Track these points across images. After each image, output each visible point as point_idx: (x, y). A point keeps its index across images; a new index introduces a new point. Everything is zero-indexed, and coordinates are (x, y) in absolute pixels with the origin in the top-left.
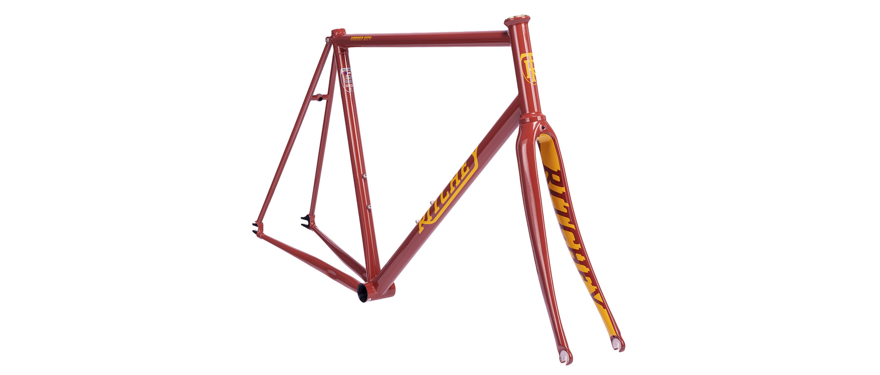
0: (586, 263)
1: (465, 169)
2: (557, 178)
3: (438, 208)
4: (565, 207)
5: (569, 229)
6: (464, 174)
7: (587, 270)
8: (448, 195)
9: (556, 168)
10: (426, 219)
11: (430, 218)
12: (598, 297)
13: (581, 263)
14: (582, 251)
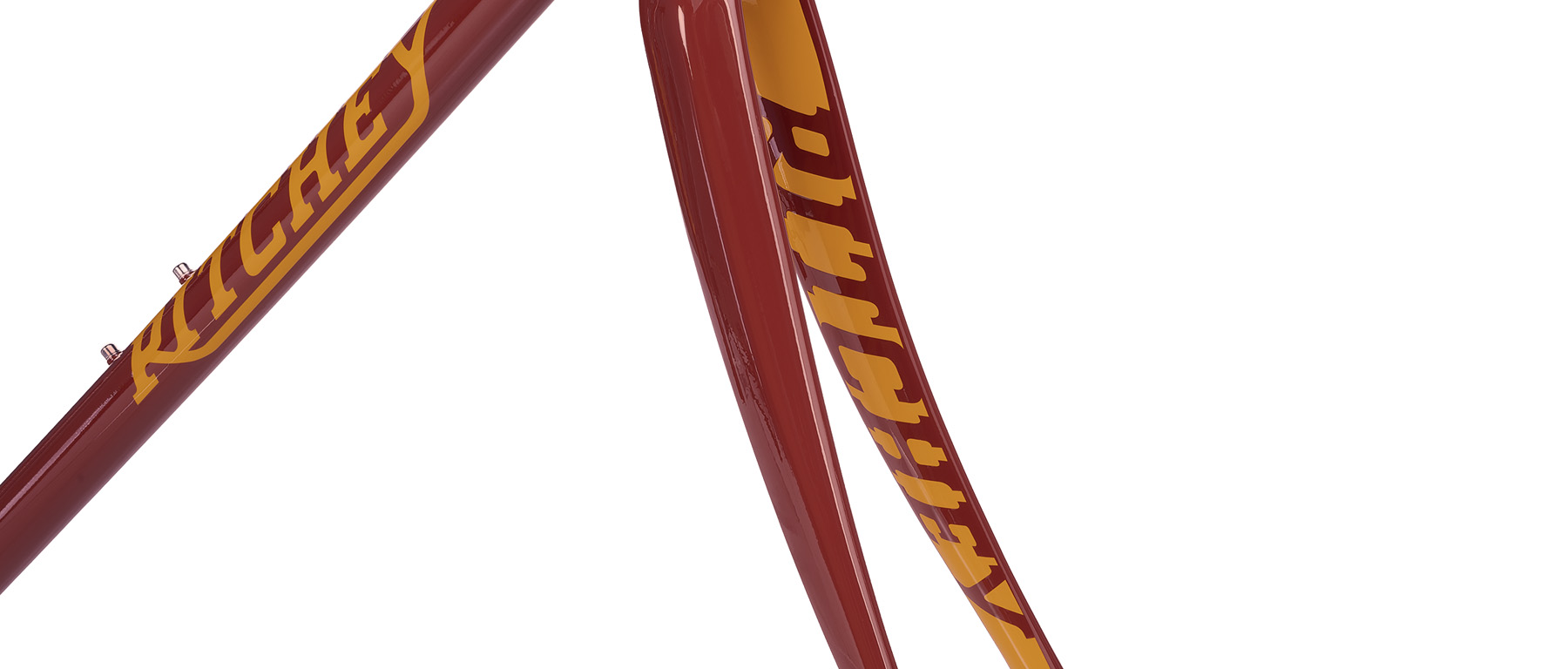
0: (951, 472)
1: (364, 125)
2: (814, 142)
3: (232, 295)
4: (855, 258)
5: (871, 346)
6: (357, 148)
7: (952, 499)
8: (279, 235)
9: (810, 101)
10: (168, 340)
11: (186, 335)
12: (1000, 596)
13: (927, 473)
14: (933, 429)
